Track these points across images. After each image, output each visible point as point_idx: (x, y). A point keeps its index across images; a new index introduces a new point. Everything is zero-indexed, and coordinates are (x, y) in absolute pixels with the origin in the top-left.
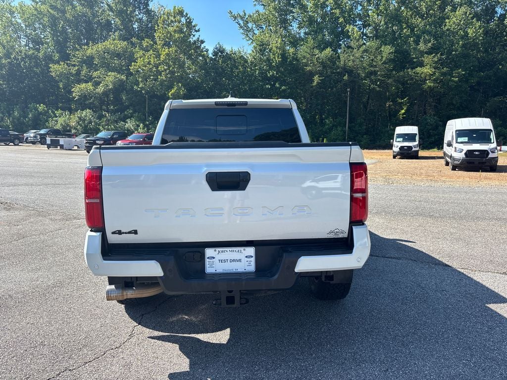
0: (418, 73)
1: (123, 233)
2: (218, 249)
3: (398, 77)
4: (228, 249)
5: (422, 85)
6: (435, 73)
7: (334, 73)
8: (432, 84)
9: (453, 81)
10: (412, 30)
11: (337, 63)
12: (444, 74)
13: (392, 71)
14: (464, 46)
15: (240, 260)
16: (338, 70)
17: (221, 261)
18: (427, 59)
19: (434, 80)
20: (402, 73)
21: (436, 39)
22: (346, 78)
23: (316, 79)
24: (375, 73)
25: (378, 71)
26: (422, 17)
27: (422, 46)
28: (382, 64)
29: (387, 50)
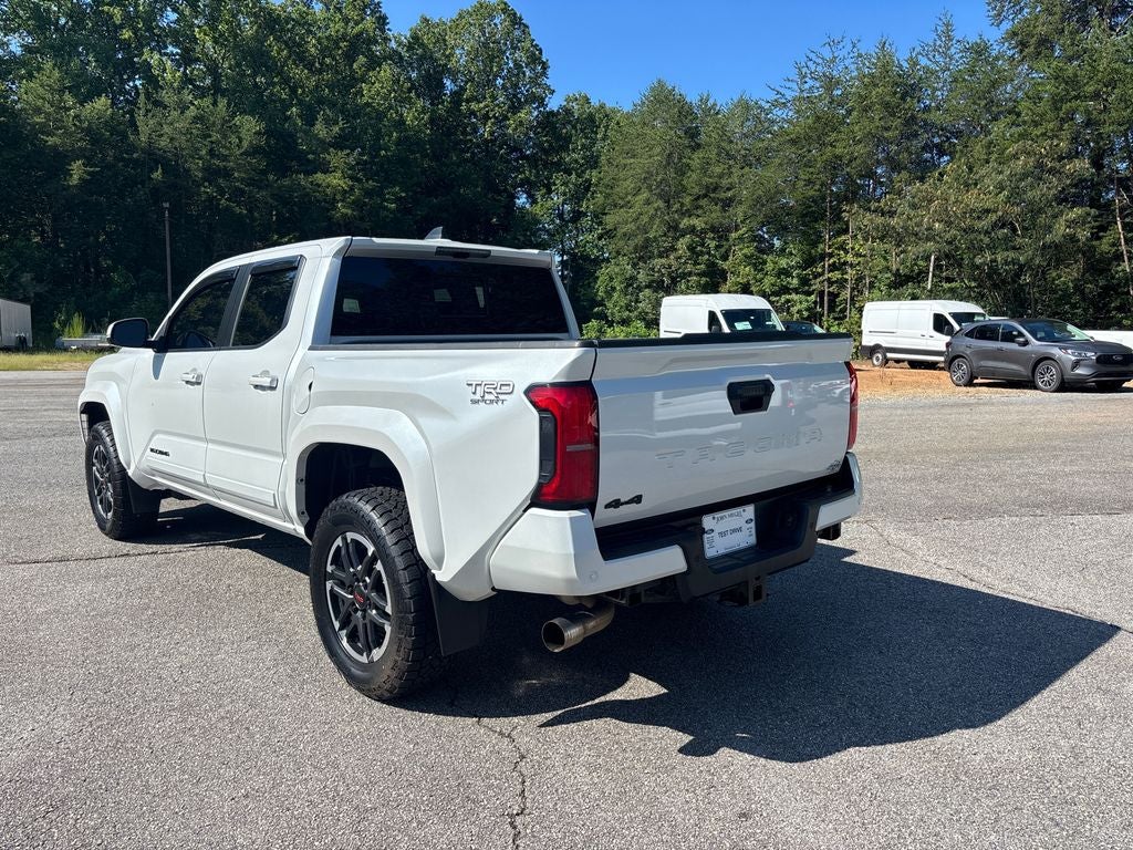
0: (319, 186)
1: (622, 504)
2: (718, 515)
3: (279, 188)
4: (726, 513)
5: (328, 210)
6: (352, 188)
7: (123, 159)
8: (349, 212)
9: (386, 208)
10: (293, 91)
11: (132, 137)
12: (368, 193)
13: (264, 173)
14: (399, 142)
15: (740, 529)
16: (135, 155)
17: (722, 534)
18: (337, 158)
19: (354, 202)
20: (286, 182)
21: (347, 119)
22: (157, 175)
23: (77, 170)
24: (227, 174)
25: (233, 169)
26: (310, 66)
27: (320, 129)
28: (242, 154)
29: (249, 126)
